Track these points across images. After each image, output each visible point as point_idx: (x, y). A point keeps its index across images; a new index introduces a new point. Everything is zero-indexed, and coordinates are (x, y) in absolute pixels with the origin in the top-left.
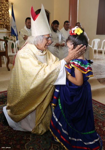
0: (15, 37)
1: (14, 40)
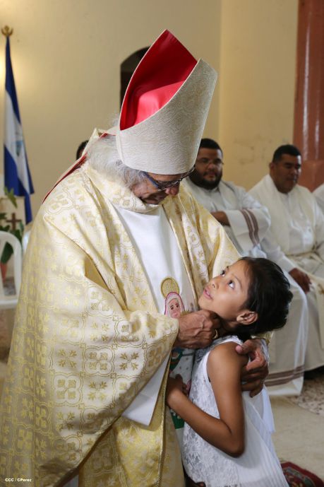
0: (21, 202)
1: (14, 215)
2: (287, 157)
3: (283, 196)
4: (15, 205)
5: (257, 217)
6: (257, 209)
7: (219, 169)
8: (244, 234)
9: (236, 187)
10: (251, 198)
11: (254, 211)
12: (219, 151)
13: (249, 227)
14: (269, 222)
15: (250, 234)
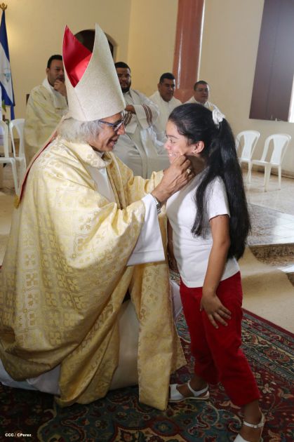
0: (8, 108)
2: (167, 81)
3: (166, 103)
4: (5, 110)
5: (152, 110)
6: (151, 105)
7: (129, 81)
8: (144, 119)
9: (140, 93)
10: (148, 99)
11: (150, 106)
12: (128, 70)
13: (147, 114)
14: (159, 113)
15: (147, 119)
